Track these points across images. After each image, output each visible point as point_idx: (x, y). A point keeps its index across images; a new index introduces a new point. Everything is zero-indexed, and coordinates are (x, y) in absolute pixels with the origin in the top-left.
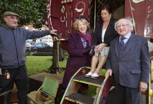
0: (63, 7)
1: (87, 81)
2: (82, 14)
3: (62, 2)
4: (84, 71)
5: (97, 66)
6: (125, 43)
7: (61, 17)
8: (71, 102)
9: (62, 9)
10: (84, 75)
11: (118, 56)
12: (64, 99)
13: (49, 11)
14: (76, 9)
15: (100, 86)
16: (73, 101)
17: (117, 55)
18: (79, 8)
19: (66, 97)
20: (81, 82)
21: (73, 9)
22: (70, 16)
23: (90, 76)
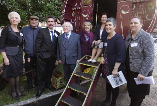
0: (73, 12)
1: (88, 64)
2: (87, 18)
3: (73, 9)
4: (87, 58)
5: (95, 55)
6: (68, 38)
7: (72, 20)
8: (77, 77)
9: (73, 14)
10: (87, 60)
11: (65, 47)
12: (73, 75)
13: (63, 15)
14: (83, 15)
15: (96, 67)
16: (79, 76)
17: (64, 45)
18: (85, 14)
19: (74, 73)
20: (84, 64)
21: (80, 14)
22: (78, 19)
23: (91, 61)
